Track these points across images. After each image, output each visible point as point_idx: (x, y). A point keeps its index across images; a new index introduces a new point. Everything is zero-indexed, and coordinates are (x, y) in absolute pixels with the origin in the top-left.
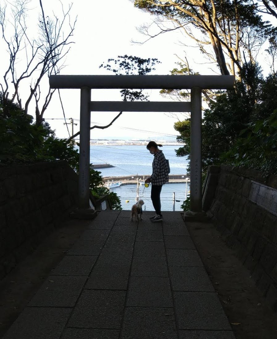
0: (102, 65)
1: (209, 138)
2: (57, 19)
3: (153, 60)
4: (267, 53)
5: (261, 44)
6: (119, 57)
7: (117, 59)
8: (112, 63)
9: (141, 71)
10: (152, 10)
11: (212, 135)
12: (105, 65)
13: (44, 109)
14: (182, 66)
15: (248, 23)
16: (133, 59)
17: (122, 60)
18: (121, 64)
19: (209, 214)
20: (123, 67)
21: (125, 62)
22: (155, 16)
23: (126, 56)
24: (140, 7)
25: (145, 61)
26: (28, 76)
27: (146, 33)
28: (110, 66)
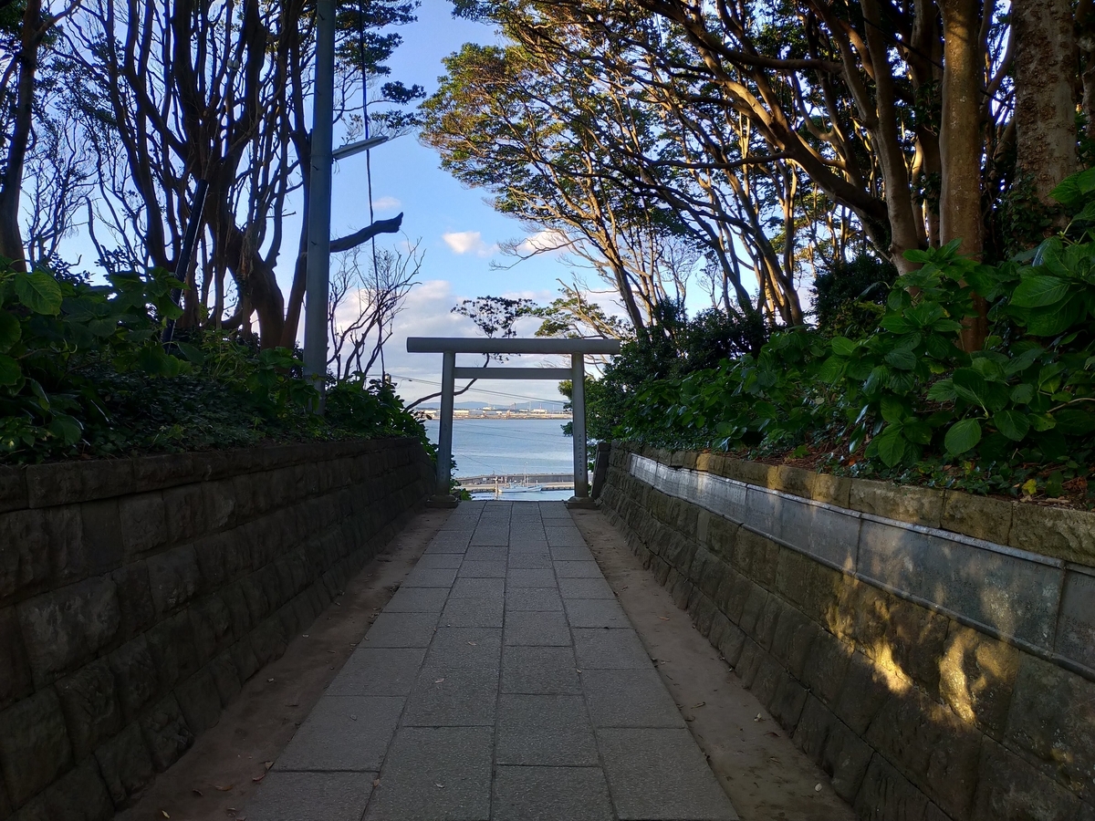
0: (455, 309)
1: (611, 406)
2: (400, 256)
3: (526, 301)
4: (703, 274)
5: (692, 262)
6: (479, 298)
7: (476, 300)
8: (469, 306)
9: (508, 315)
10: (521, 214)
11: (615, 402)
12: (459, 308)
13: (369, 365)
14: (569, 295)
15: (669, 232)
16: (499, 301)
17: (483, 302)
18: (482, 308)
19: (598, 501)
20: (484, 311)
21: (487, 305)
22: (525, 223)
23: (489, 297)
24: (503, 210)
25: (515, 302)
26: (358, 328)
27: (514, 252)
28: (465, 309)
